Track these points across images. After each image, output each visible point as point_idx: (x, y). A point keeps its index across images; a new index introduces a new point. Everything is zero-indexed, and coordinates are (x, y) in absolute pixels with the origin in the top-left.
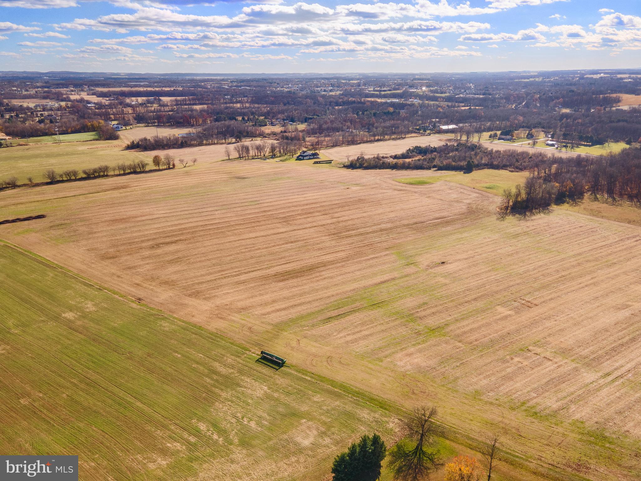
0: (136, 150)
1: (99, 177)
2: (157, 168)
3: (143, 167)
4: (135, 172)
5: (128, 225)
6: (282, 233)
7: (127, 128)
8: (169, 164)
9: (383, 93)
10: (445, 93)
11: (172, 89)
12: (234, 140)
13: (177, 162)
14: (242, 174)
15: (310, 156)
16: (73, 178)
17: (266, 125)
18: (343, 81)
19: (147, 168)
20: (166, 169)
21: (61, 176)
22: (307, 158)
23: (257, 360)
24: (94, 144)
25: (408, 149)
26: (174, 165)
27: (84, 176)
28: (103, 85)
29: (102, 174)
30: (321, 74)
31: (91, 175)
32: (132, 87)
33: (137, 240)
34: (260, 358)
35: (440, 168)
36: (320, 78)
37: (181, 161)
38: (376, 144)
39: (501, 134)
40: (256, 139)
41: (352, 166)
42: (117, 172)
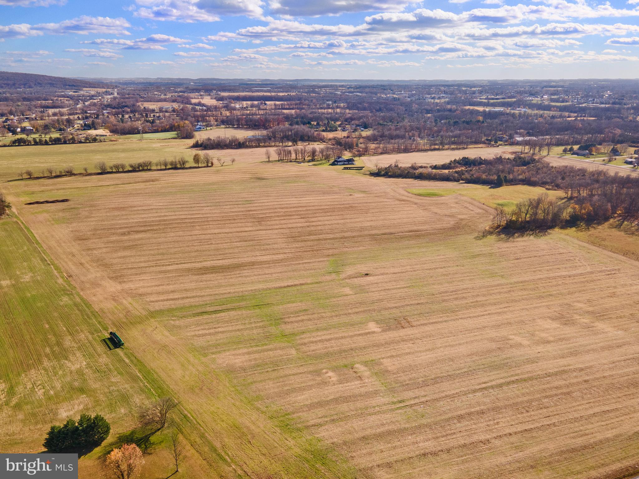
0: (199, 149)
1: (143, 170)
2: (196, 165)
3: (183, 164)
4: (176, 168)
5: (124, 213)
6: (246, 231)
7: (208, 128)
8: (208, 162)
9: (492, 101)
10: (567, 102)
11: (286, 94)
12: (290, 144)
13: (215, 161)
14: (264, 175)
15: (345, 161)
16: (121, 170)
17: (336, 131)
18: (464, 89)
19: (187, 165)
20: (205, 167)
21: (111, 168)
22: (340, 163)
23: (104, 340)
24: (169, 142)
25: (453, 160)
26: (212, 164)
27: (130, 169)
28: (229, 90)
29: (146, 168)
30: (448, 81)
31: (135, 169)
32: (253, 92)
33: (117, 226)
34: (109, 339)
35: (468, 181)
36: (440, 85)
37: (219, 160)
38: (430, 153)
39: (579, 149)
40: (312, 143)
41: (377, 174)
42: (159, 168)
